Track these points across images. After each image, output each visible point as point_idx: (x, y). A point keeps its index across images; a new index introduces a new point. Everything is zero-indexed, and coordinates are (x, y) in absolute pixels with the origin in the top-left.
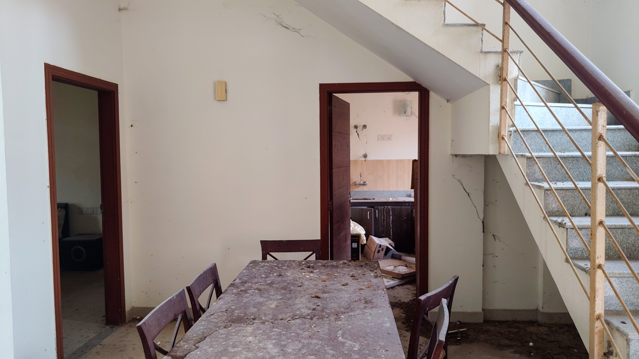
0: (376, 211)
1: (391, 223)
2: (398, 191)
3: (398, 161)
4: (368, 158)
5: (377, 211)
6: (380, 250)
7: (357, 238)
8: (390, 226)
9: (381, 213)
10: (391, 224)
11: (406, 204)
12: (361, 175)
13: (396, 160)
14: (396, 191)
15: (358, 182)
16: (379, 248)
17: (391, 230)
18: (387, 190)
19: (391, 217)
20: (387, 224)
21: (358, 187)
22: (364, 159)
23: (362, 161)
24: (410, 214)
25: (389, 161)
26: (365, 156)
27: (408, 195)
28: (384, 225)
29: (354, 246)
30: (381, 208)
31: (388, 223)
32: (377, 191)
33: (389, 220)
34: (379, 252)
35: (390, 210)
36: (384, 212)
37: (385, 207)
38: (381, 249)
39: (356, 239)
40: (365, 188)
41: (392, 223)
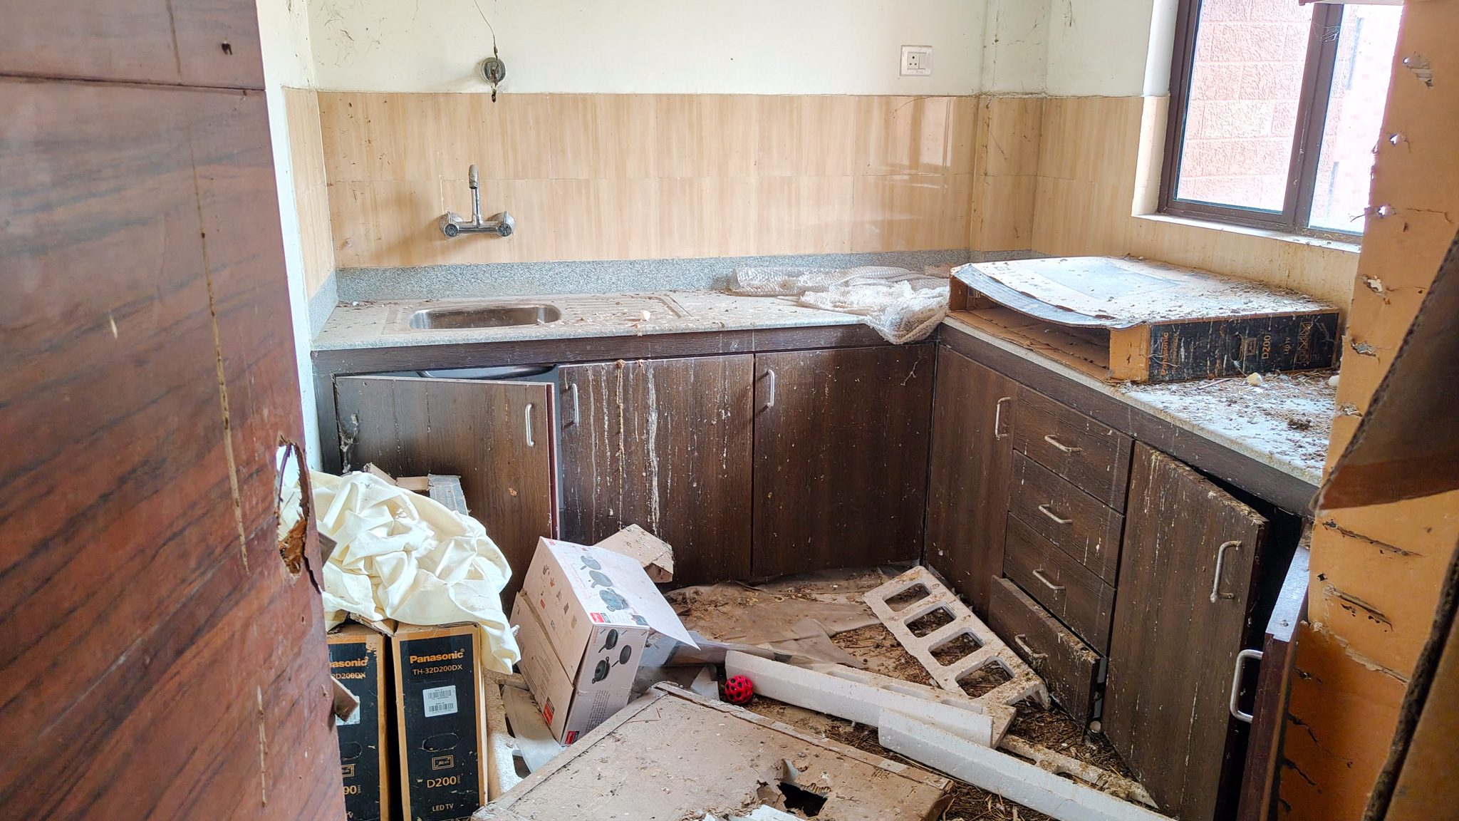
0: (570, 388)
1: (652, 445)
2: (673, 263)
3: (670, 104)
4: (511, 85)
5: (575, 387)
6: (611, 663)
7: (455, 656)
8: (647, 466)
9: (599, 400)
10: (653, 455)
11: (727, 345)
12: (471, 182)
13: (659, 97)
14: (661, 262)
15: (458, 221)
16: (606, 652)
17: (655, 483)
18: (614, 257)
19: (654, 417)
20: (629, 453)
21: (461, 244)
22: (487, 88)
23: (475, 97)
24: (751, 394)
25: (621, 103)
26: (493, 70)
27: (717, 280)
28: (615, 460)
29: (433, 709)
30: (597, 373)
31: (636, 450)
32: (567, 264)
33: (641, 434)
34: (603, 671)
35: (646, 380)
36: (612, 392)
37: (618, 367)
38: (614, 655)
39: (450, 662)
40: (499, 251)
41: (657, 449)
